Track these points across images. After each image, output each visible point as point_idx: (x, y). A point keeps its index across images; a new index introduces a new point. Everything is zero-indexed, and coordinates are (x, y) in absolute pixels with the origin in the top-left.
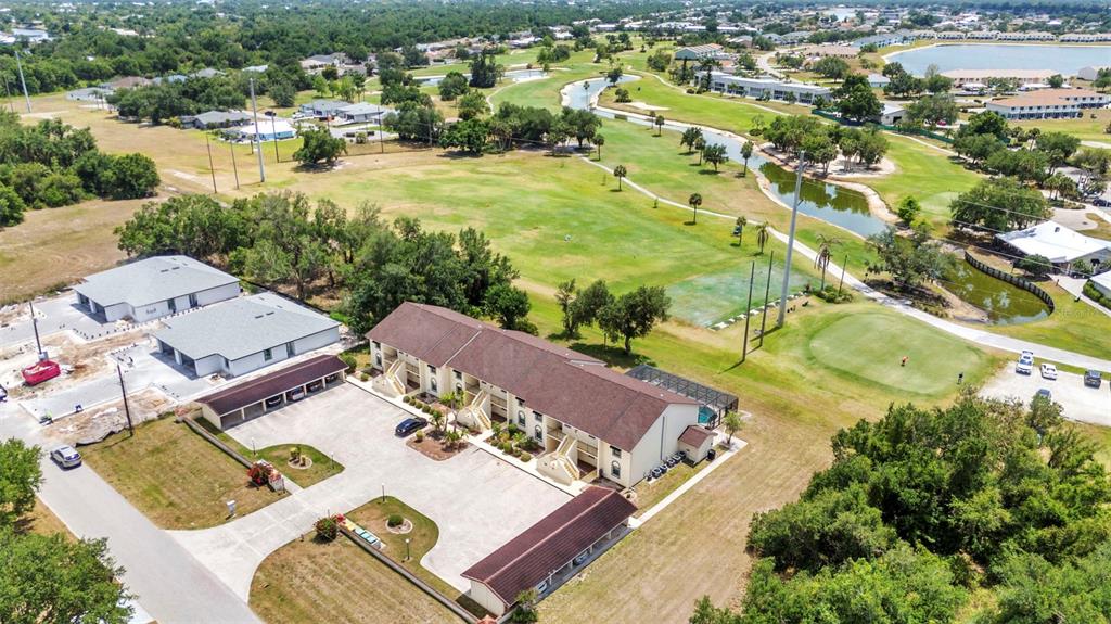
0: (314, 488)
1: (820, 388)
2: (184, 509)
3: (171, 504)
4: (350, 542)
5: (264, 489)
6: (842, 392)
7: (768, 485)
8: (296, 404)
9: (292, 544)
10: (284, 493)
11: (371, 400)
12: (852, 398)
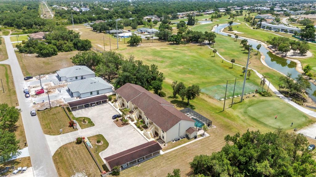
0: (84, 129)
1: (244, 122)
2: (52, 130)
3: (50, 128)
4: (84, 145)
5: (72, 128)
6: (250, 124)
7: (209, 149)
8: (92, 107)
9: (70, 143)
10: (76, 129)
11: (111, 109)
12: (253, 126)
